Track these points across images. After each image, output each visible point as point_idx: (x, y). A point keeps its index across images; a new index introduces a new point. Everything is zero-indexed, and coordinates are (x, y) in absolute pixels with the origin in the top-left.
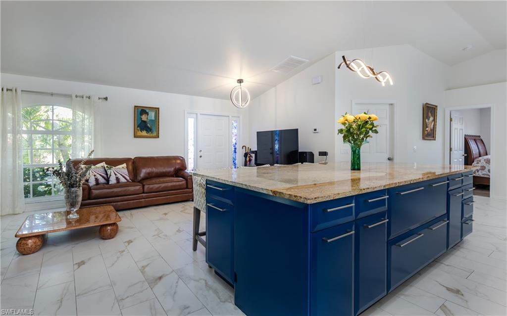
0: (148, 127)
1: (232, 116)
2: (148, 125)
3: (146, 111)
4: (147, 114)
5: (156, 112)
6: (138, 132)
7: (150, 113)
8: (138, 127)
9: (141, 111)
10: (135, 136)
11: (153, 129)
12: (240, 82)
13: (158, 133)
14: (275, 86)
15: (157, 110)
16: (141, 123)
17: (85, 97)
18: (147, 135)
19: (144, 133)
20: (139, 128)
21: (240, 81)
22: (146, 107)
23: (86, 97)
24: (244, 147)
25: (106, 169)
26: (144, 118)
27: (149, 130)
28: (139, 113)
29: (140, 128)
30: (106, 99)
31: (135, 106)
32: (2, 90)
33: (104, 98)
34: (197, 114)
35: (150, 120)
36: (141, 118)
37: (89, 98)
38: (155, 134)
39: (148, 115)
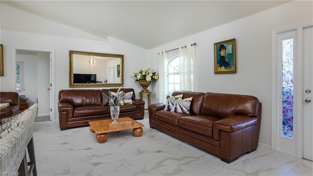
0: (226, 62)
2: (227, 60)
3: (224, 45)
5: (233, 44)
6: (218, 69)
9: (220, 47)
10: (216, 73)
11: (231, 64)
13: (236, 68)
15: (233, 41)
16: (220, 59)
18: (225, 70)
19: (223, 69)
20: (218, 65)
27: (227, 65)
28: (218, 49)
30: (195, 44)
31: (215, 44)
35: (227, 54)
36: (220, 54)
38: (233, 69)
39: (226, 49)
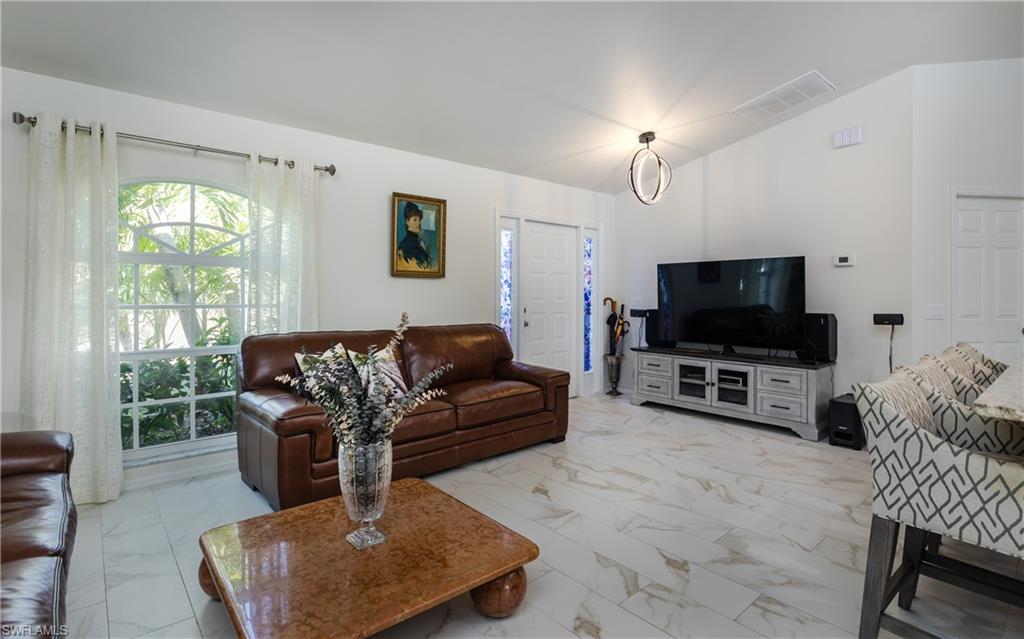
0: (421, 250)
1: (586, 228)
2: (422, 244)
3: (417, 207)
4: (420, 214)
5: (439, 212)
6: (399, 262)
7: (426, 213)
8: (399, 249)
9: (407, 206)
10: (395, 273)
11: (433, 255)
12: (647, 141)
13: (444, 266)
14: (705, 154)
15: (440, 205)
16: (406, 239)
17: (281, 163)
18: (418, 269)
19: (412, 265)
20: (401, 252)
21: (647, 137)
22: (419, 198)
23: (286, 163)
24: (609, 302)
25: (355, 363)
26: (413, 224)
27: (422, 256)
28: (403, 212)
29: (404, 252)
30: (332, 170)
31: (395, 195)
32: (64, 128)
33: (327, 169)
34: (518, 219)
36: (407, 227)
37: (291, 165)
38: (435, 268)
39: (421, 217)
